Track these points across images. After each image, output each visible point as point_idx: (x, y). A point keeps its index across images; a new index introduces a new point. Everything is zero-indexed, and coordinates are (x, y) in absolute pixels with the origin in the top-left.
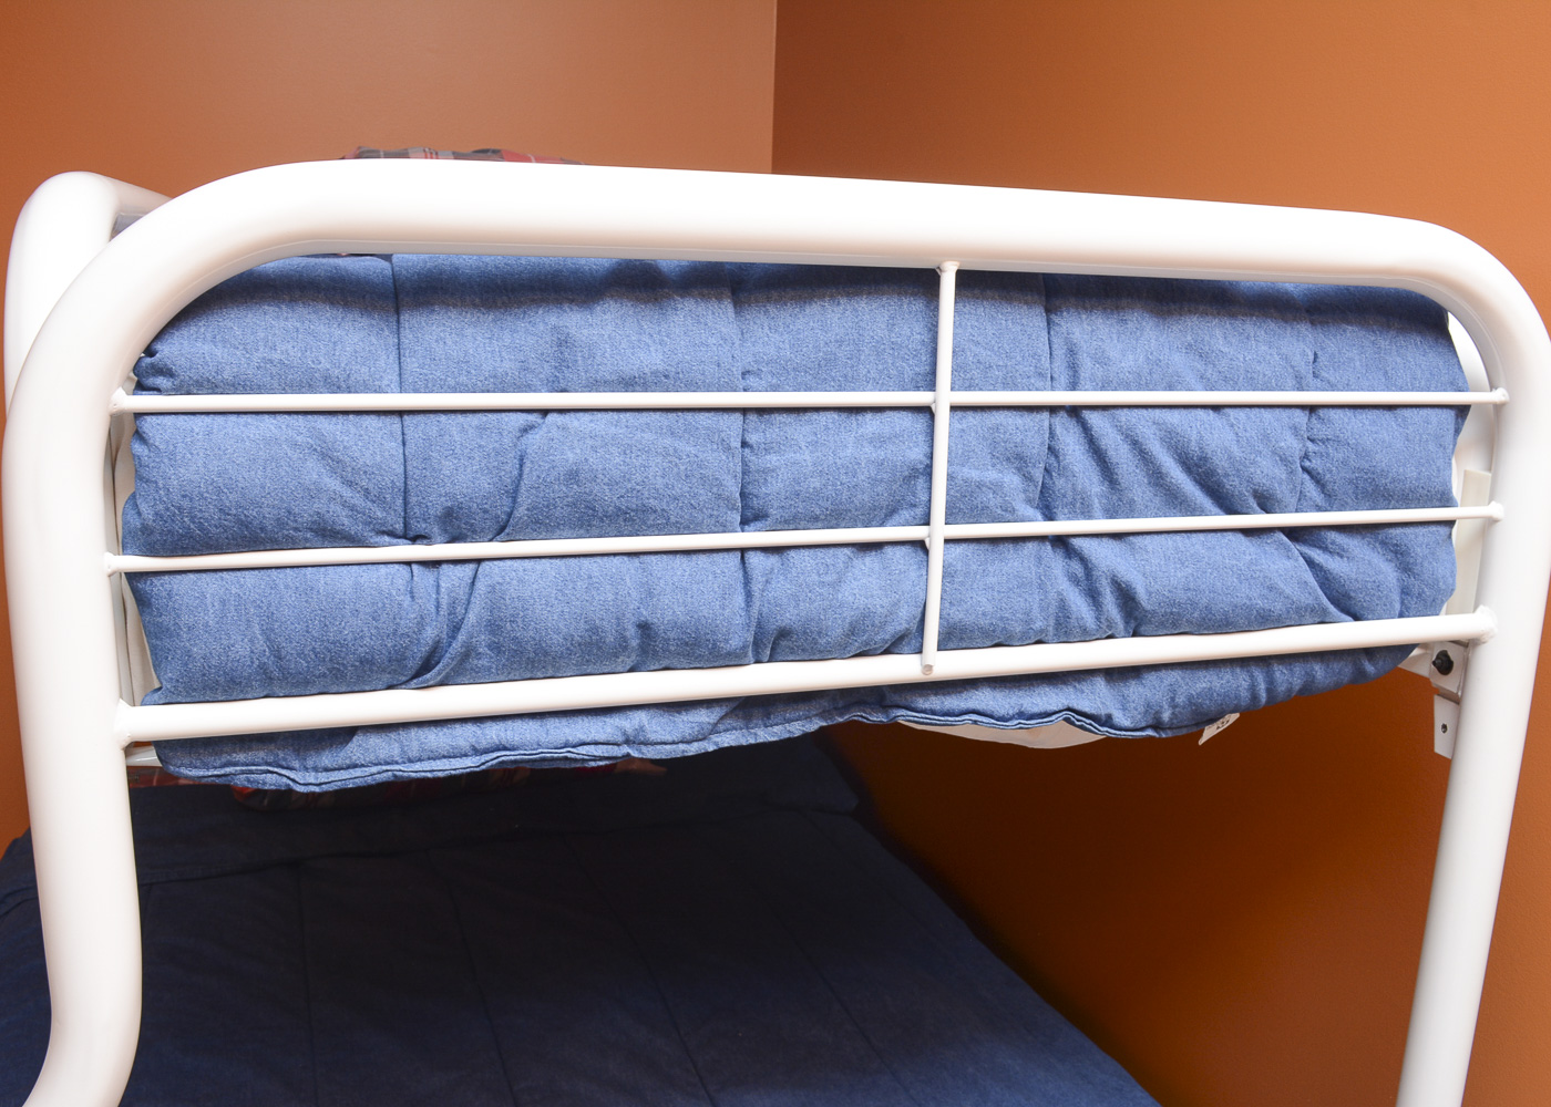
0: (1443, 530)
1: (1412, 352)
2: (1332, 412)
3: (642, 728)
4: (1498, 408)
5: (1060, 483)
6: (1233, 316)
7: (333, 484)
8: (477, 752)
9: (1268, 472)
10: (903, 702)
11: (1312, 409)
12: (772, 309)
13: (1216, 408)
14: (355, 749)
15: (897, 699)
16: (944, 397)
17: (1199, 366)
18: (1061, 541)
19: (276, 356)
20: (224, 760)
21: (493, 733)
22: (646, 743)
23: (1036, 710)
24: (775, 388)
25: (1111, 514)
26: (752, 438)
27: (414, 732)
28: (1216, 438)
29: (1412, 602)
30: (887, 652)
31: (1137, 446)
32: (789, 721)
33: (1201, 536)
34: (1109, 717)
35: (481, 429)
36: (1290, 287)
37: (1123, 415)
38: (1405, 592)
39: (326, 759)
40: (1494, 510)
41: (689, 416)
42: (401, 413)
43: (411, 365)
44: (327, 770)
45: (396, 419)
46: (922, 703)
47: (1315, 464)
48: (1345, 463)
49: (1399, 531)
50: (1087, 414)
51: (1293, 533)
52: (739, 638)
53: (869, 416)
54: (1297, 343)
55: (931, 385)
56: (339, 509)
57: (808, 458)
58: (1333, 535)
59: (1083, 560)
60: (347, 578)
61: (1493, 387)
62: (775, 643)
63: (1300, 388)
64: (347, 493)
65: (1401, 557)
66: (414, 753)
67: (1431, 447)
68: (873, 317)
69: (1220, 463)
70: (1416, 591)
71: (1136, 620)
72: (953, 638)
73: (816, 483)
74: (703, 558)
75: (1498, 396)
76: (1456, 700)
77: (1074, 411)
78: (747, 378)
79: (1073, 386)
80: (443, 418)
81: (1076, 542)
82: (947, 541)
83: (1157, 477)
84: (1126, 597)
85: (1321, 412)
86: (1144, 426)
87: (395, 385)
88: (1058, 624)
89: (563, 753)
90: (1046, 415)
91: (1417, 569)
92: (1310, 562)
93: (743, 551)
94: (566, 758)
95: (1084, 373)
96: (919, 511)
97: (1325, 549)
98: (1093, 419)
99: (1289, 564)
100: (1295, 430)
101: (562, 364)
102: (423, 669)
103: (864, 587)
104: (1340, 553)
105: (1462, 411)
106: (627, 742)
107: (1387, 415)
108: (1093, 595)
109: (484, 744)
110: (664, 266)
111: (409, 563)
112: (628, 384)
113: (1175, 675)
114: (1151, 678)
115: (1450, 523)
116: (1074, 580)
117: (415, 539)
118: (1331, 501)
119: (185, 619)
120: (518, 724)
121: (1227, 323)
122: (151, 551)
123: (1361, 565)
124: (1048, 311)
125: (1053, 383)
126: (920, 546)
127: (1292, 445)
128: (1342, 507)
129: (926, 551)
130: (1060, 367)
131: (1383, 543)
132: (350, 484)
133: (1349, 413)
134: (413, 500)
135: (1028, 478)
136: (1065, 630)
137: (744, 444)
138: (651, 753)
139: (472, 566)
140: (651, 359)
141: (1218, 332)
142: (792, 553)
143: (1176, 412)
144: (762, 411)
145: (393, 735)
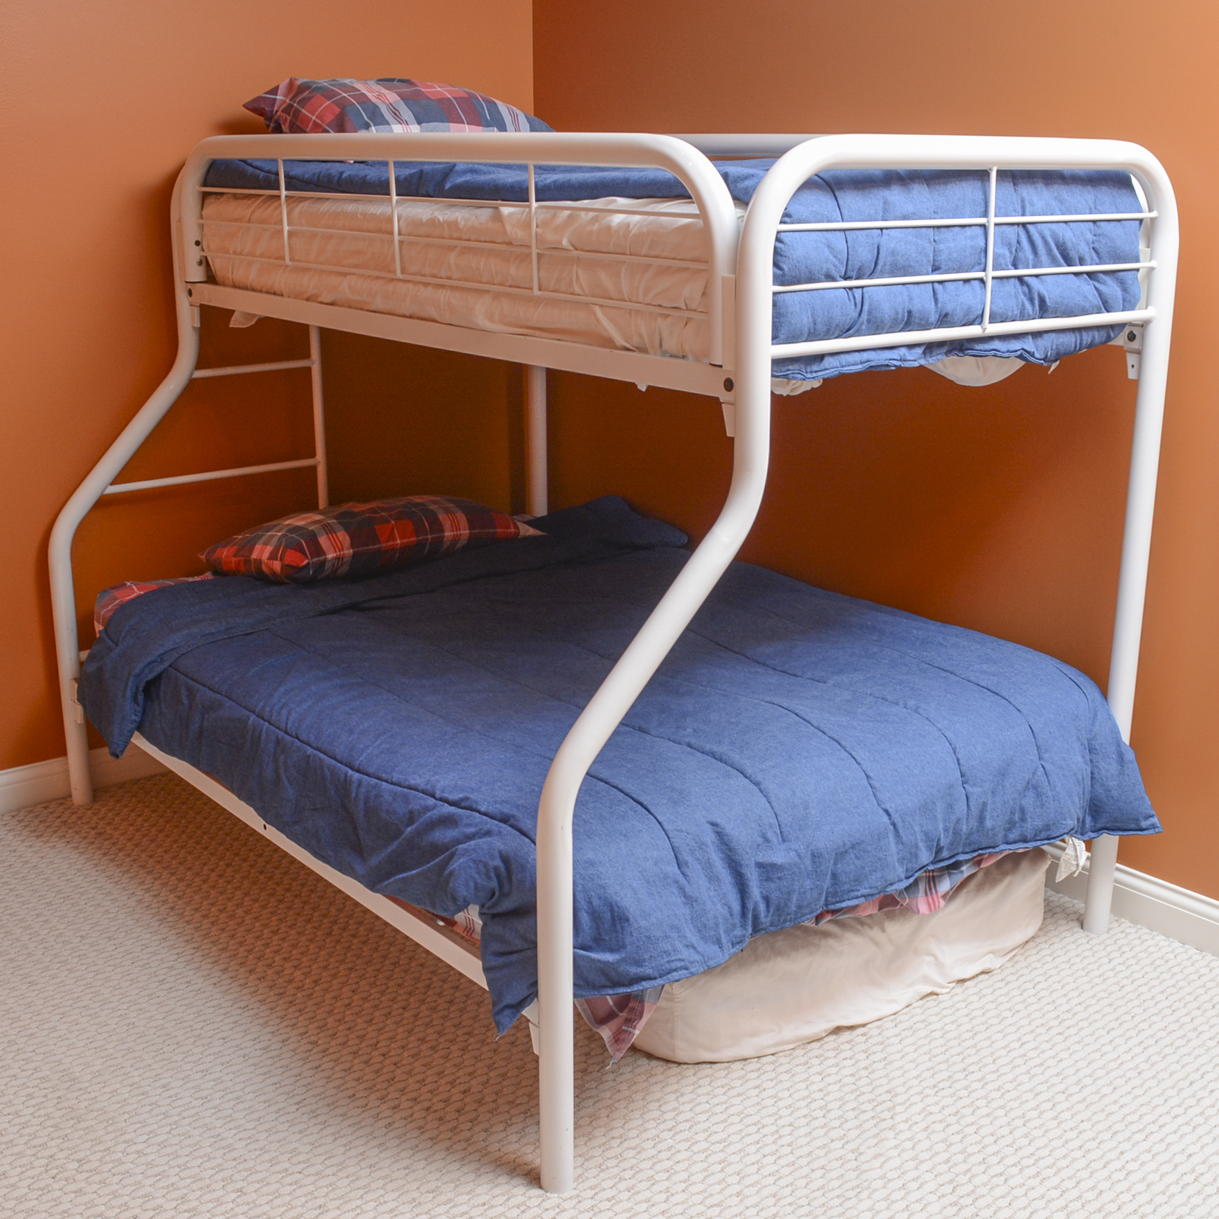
0: (1136, 272)
1: (1121, 196)
2: (1101, 223)
3: (904, 355)
4: (1153, 220)
5: (1020, 254)
6: (1068, 184)
7: (831, 257)
8: (862, 363)
9: (1084, 249)
10: (971, 347)
11: (1094, 222)
12: (937, 187)
13: (1066, 222)
14: (827, 362)
15: (968, 346)
16: (993, 219)
17: (1059, 205)
18: (1020, 279)
19: (814, 209)
20: (786, 368)
21: (865, 356)
22: (905, 361)
23: (1013, 349)
24: (942, 218)
25: (1035, 267)
26: (936, 238)
27: (842, 356)
28: (1067, 235)
29: (1127, 305)
30: (970, 325)
31: (1043, 238)
32: (938, 354)
33: (1062, 276)
34: (1034, 353)
35: (867, 236)
36: (1081, 173)
37: (1039, 225)
38: (1124, 300)
39: (815, 368)
40: (1153, 264)
41: (919, 229)
42: (844, 230)
43: (845, 212)
44: (816, 372)
45: (843, 233)
46: (977, 347)
47: (1096, 245)
48: (1106, 244)
49: (1125, 273)
50: (1029, 226)
51: (1090, 275)
52: (933, 318)
53: (967, 228)
54: (1085, 195)
55: (985, 214)
56: (832, 266)
57: (952, 245)
58: (1101, 276)
59: (1028, 286)
60: (832, 294)
61: (1150, 211)
62: (944, 320)
63: (1091, 213)
64: (835, 260)
65: (1123, 284)
66: (844, 364)
67: (1133, 237)
68: (969, 190)
69: (1069, 245)
70: (1128, 300)
71: (1044, 310)
72: (993, 319)
73: (955, 255)
74: (922, 285)
75: (1154, 214)
76: (1139, 352)
77: (1024, 225)
78: (935, 215)
79: (1023, 215)
80: (856, 232)
81: (1026, 278)
82: (992, 278)
83: (1049, 251)
84: (1042, 301)
85: (1098, 223)
86: (1046, 230)
87: (841, 220)
88: (1021, 312)
89: (886, 362)
90: (1016, 227)
91: (1129, 290)
92: (1097, 289)
93: (933, 282)
94: (888, 365)
95: (1027, 210)
96: (982, 266)
97: (1099, 282)
98: (1030, 227)
99: (1089, 287)
100: (1090, 230)
101: (885, 210)
102: (846, 332)
103: (967, 297)
104: (1104, 283)
105: (1141, 221)
106: (900, 360)
107: (1118, 224)
108: (1031, 300)
109: (864, 360)
111: (845, 288)
112: (904, 218)
113: (1053, 335)
114: (1045, 336)
115: (1138, 270)
116: (1025, 294)
117: (845, 279)
118: (1101, 262)
119: (790, 309)
120: (870, 352)
121: (1066, 187)
122: (782, 284)
123: (1111, 289)
124: (1015, 185)
125: (1015, 213)
126: (982, 281)
127: (1090, 237)
128: (1105, 263)
130: (1019, 208)
131: (1117, 279)
132: (835, 257)
133: (1106, 223)
134: (850, 263)
135: (1011, 252)
136: (1023, 317)
137: (934, 241)
138: (907, 364)
139: (860, 290)
140: (910, 208)
141: (1064, 191)
142: (946, 283)
143: (1054, 224)
144: (939, 227)
145: (836, 357)
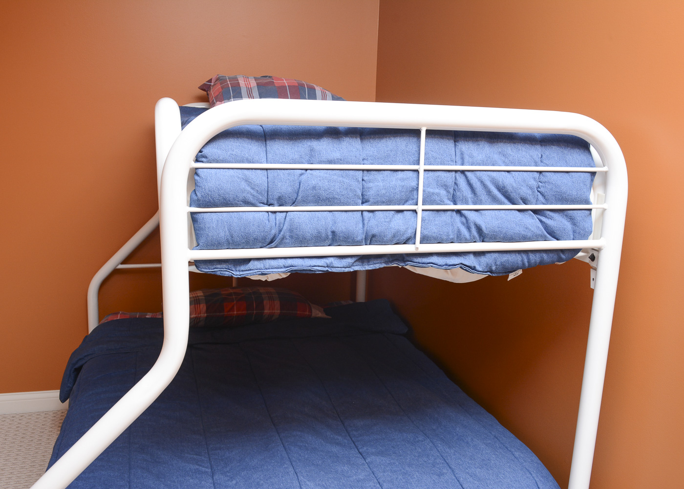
0: (588, 212)
1: (576, 155)
2: (547, 173)
3: (332, 263)
4: (606, 172)
5: (458, 193)
6: (515, 143)
7: (248, 189)
8: (285, 267)
9: (525, 191)
10: (410, 260)
11: (540, 172)
12: (371, 140)
13: (508, 171)
14: (251, 265)
15: (408, 258)
16: (422, 167)
17: (503, 158)
18: (459, 212)
19: (234, 153)
20: (214, 266)
21: (290, 262)
22: (333, 267)
23: (451, 263)
24: (372, 164)
25: (475, 203)
26: (365, 178)
27: (267, 261)
28: (508, 181)
29: (577, 235)
30: (405, 243)
31: (482, 182)
32: (375, 264)
33: (504, 211)
34: (475, 267)
35: (289, 174)
36: (536, 134)
37: (478, 173)
38: (574, 232)
39: (242, 268)
40: (605, 206)
41: (347, 171)
42: (267, 169)
43: (270, 156)
44: (242, 271)
45: (266, 171)
46: (416, 260)
47: (541, 189)
48: (551, 189)
49: (571, 212)
50: (466, 173)
51: (535, 212)
52: (360, 237)
53: (400, 172)
54: (535, 152)
55: (418, 162)
56: (250, 196)
57: (381, 184)
58: (548, 212)
59: (465, 217)
60: (251, 215)
61: (604, 166)
62: (371, 239)
63: (536, 166)
64: (252, 191)
65: (572, 219)
66: (267, 267)
67: (581, 185)
68: (401, 143)
69: (509, 189)
70: (578, 231)
71: (483, 237)
72: (424, 240)
73: (384, 192)
74: (350, 213)
75: (605, 169)
76: (595, 269)
77: (463, 172)
78: (364, 161)
79: (463, 164)
80: (278, 171)
81: (463, 212)
82: (423, 210)
83: (489, 192)
84: (479, 229)
85: (543, 173)
86: (485, 177)
87: (265, 161)
88: (458, 237)
89: (309, 268)
90: (454, 173)
91: (578, 224)
92: (541, 221)
93: (362, 211)
94: (310, 270)
95: (466, 161)
96: (415, 201)
97: (546, 217)
98: (468, 174)
99: (533, 221)
100: (534, 179)
101: (311, 156)
102: (270, 242)
103: (398, 223)
104: (551, 218)
105: (593, 174)
106: (328, 266)
107: (566, 174)
108: (469, 228)
109: (287, 265)
110: (340, 129)
111: (268, 212)
112: (330, 162)
113: (496, 255)
114: (488, 255)
115: (590, 210)
116: (463, 223)
117: (269, 205)
118: (547, 201)
119: (207, 225)
120: (297, 260)
121: (512, 145)
122: (199, 206)
123: (557, 222)
124: (455, 142)
125: (456, 163)
126: (415, 211)
127: (533, 183)
128: (551, 204)
129: (416, 213)
130: (458, 158)
131: (566, 216)
132: (253, 189)
133: (553, 174)
134: (270, 194)
135: (448, 192)
136: (460, 239)
137: (363, 180)
138: (334, 270)
139: (285, 213)
140: (337, 155)
141: (509, 148)
142: (376, 212)
143: (495, 172)
144: (368, 170)
145: (261, 261)
